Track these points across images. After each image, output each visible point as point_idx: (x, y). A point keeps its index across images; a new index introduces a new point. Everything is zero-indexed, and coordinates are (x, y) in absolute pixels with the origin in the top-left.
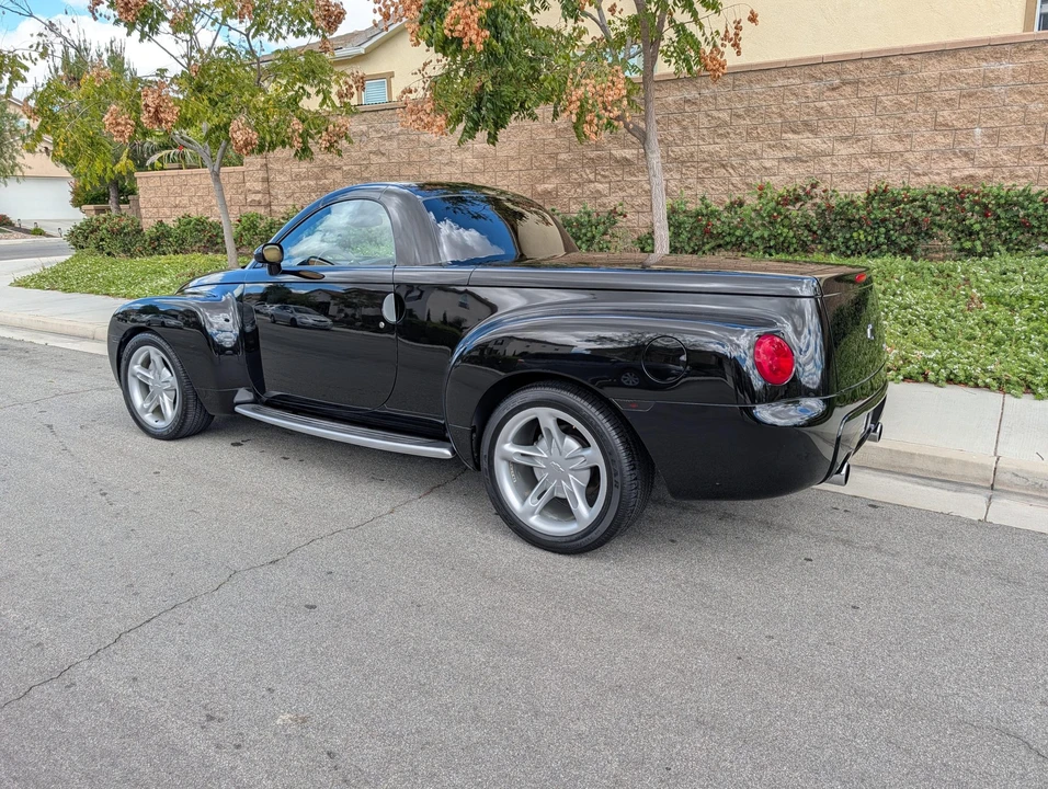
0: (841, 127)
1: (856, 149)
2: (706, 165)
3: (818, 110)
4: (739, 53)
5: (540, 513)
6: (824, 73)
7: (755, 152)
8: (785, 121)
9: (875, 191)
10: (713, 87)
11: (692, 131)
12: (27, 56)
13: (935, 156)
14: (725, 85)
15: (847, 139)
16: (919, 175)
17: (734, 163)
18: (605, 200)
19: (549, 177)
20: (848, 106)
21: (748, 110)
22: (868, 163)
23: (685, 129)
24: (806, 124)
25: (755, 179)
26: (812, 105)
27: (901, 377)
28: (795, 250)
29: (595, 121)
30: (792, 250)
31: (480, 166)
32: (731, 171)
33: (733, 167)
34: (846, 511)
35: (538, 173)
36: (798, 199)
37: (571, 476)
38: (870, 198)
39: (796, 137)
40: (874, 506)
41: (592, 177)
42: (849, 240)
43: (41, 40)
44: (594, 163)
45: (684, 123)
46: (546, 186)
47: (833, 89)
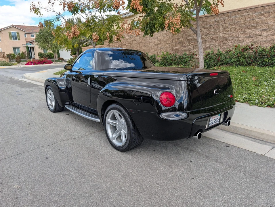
0: (264, 26)
1: (269, 33)
2: (221, 40)
3: (256, 22)
4: (223, 6)
5: (116, 139)
6: (259, 10)
7: (236, 35)
8: (246, 26)
9: (273, 46)
10: (224, 17)
11: (217, 30)
12: (53, 21)
14: (227, 16)
15: (266, 30)
17: (230, 39)
18: (192, 51)
19: (177, 45)
20: (267, 20)
21: (234, 23)
23: (215, 30)
24: (253, 26)
25: (236, 43)
26: (255, 20)
27: (266, 106)
28: (246, 65)
29: (174, 29)
30: (245, 65)
31: (159, 43)
32: (229, 41)
33: (229, 40)
34: (217, 147)
35: (174, 44)
36: (247, 49)
37: (123, 130)
38: (271, 48)
39: (249, 30)
40: (227, 146)
41: (188, 44)
42: (263, 62)
43: (57, 17)
44: (189, 40)
45: (215, 28)
46: (176, 47)
47: (262, 15)
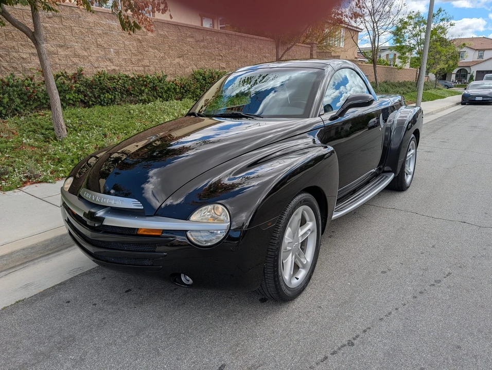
0: (58, 39)
1: (67, 52)
7: (14, 48)
13: (100, 59)
15: (62, 46)
16: (96, 68)
20: (59, 29)
22: (76, 60)
25: (18, 65)
